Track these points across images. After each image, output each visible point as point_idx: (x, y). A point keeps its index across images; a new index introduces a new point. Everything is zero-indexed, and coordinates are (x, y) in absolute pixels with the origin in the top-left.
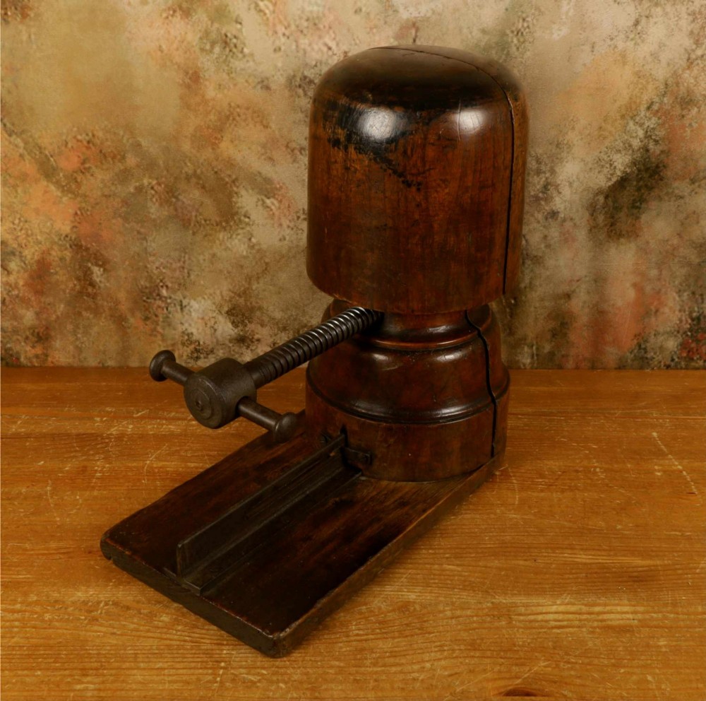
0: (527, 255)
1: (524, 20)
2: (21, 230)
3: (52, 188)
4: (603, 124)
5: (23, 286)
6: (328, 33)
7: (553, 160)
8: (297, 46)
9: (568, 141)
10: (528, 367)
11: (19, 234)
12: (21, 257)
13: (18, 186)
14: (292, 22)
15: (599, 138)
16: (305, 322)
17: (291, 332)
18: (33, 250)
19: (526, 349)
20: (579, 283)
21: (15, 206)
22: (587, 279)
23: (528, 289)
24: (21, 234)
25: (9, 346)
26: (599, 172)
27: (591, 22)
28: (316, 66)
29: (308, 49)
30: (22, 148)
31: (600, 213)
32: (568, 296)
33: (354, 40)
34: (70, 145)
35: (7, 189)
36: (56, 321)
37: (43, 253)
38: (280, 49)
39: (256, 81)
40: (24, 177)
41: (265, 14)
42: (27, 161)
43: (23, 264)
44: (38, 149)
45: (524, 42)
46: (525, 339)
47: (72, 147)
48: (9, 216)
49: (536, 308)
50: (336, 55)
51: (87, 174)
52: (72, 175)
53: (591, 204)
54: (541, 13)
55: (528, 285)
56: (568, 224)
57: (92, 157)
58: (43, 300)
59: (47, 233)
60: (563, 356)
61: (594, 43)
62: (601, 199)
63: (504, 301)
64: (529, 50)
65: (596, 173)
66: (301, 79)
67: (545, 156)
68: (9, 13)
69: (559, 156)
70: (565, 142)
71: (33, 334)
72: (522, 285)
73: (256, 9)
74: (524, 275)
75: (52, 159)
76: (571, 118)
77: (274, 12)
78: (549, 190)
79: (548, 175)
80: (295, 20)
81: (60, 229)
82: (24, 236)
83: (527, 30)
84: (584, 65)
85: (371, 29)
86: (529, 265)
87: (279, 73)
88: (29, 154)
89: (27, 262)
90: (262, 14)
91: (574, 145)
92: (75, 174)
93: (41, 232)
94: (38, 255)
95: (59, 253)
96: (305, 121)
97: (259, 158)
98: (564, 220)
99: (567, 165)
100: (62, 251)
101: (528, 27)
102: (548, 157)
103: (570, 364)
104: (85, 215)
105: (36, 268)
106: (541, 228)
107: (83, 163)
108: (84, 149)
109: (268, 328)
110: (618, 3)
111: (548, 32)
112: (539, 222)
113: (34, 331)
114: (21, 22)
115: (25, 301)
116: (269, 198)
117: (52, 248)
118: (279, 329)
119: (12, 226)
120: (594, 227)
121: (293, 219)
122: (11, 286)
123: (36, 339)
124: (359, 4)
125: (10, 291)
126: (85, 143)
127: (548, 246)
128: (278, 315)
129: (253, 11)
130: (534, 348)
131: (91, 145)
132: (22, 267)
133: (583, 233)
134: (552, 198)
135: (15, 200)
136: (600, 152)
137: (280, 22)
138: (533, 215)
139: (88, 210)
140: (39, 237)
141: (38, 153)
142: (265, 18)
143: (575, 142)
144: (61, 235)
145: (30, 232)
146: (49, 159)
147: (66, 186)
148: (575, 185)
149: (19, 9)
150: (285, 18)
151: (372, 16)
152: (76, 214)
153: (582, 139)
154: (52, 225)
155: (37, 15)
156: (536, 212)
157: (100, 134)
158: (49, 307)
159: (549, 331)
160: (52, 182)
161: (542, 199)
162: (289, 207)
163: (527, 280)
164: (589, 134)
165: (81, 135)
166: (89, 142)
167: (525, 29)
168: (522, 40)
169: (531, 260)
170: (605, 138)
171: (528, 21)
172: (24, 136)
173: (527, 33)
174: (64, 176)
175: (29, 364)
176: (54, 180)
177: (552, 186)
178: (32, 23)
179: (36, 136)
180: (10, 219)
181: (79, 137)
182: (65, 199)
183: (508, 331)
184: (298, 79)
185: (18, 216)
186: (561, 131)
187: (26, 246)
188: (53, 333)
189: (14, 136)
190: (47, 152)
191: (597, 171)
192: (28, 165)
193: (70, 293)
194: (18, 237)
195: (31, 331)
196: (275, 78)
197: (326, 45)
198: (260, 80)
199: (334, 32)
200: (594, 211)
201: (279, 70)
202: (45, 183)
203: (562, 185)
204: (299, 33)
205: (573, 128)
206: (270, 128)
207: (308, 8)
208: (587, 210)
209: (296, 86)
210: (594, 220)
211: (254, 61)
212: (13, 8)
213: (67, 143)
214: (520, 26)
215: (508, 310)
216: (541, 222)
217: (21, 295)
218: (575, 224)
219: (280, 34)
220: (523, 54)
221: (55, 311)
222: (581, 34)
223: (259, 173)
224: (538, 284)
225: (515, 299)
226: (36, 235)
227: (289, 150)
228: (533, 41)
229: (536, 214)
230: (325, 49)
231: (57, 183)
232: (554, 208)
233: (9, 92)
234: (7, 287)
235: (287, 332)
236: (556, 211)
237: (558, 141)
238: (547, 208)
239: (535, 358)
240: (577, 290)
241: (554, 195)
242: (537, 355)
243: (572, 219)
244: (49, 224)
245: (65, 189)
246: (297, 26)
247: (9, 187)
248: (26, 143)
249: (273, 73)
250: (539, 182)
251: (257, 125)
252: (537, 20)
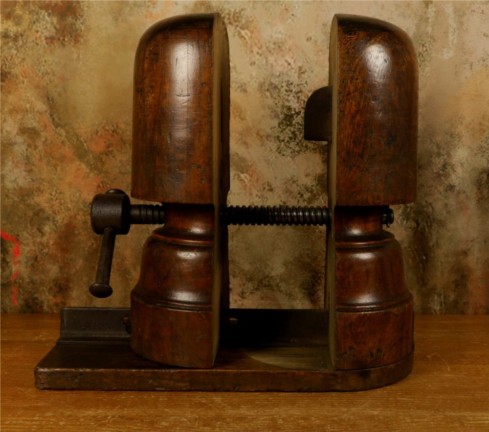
0: (433, 219)
1: (423, 46)
2: (57, 199)
3: (83, 166)
4: (483, 121)
5: (53, 245)
6: (288, 53)
7: (448, 146)
8: (267, 61)
9: (458, 133)
10: (438, 313)
11: (55, 203)
12: (54, 221)
13: (58, 165)
14: (264, 44)
15: (480, 131)
16: (267, 273)
17: (256, 282)
18: (63, 215)
19: (436, 297)
20: (472, 242)
21: (54, 180)
22: (479, 240)
23: (435, 247)
24: (56, 203)
25: (36, 296)
26: (482, 156)
27: (469, 49)
28: (279, 76)
29: (275, 64)
30: (64, 137)
31: (485, 187)
32: (465, 253)
33: (306, 59)
34: (99, 134)
35: (49, 168)
36: (75, 275)
37: (71, 218)
38: (255, 63)
39: (237, 86)
40: (63, 159)
41: (245, 39)
42: (67, 147)
43: (54, 227)
44: (75, 136)
45: (423, 61)
46: (435, 289)
47: (101, 135)
48: (48, 189)
49: (442, 263)
50: (293, 69)
51: (110, 155)
52: (99, 156)
53: (478, 181)
54: (435, 41)
55: (435, 243)
56: (462, 196)
57: (115, 143)
58: (66, 256)
59: (75, 202)
60: (464, 304)
61: (472, 63)
62: (485, 176)
63: (417, 258)
64: (428, 66)
65: (480, 157)
66: (269, 85)
67: (443, 143)
68: (66, 39)
69: (452, 143)
70: (457, 133)
71: (55, 286)
72: (431, 244)
73: (238, 35)
74: (432, 235)
75: (85, 144)
76: (459, 116)
77: (251, 37)
78: (447, 169)
79: (445, 157)
80: (266, 43)
81: (86, 199)
82: (58, 205)
83: (426, 53)
84: (466, 78)
85: (318, 52)
86: (435, 228)
87: (253, 81)
88: (69, 141)
89: (58, 225)
90: (243, 39)
91: (463, 136)
92: (101, 156)
93: (71, 201)
94: (67, 220)
95: (83, 217)
96: (271, 116)
97: (237, 143)
98: (459, 193)
99: (459, 150)
100: (86, 216)
101: (426, 50)
102: (445, 144)
103: (470, 310)
104: (105, 187)
105: (64, 229)
106: (443, 198)
107: (108, 147)
108: (110, 137)
109: (238, 278)
110: (486, 36)
111: (440, 54)
112: (441, 193)
113: (57, 283)
114: (74, 46)
115: (53, 258)
116: (243, 173)
117: (78, 214)
118: (246, 279)
119: (49, 196)
120: (481, 199)
121: (260, 189)
122: (43, 245)
123: (58, 290)
124: (309, 35)
125: (42, 250)
126: (111, 132)
127: (448, 212)
128: (247, 267)
129: (237, 37)
130: (442, 297)
131: (115, 133)
132: (54, 230)
133: (474, 203)
134: (449, 175)
135: (54, 177)
136: (482, 142)
137: (256, 44)
138: (436, 188)
139: (108, 183)
140: (69, 205)
141: (75, 140)
142: (245, 42)
143: (464, 134)
144: (86, 203)
145: (62, 201)
146: (83, 145)
147: (93, 164)
148: (466, 165)
149: (73, 36)
150: (259, 42)
151: (319, 43)
152: (99, 186)
153: (468, 132)
154: (80, 196)
155: (85, 41)
156: (438, 185)
157: (122, 126)
158: (71, 262)
159: (453, 282)
160: (84, 162)
161: (442, 175)
162: (258, 180)
163: (434, 240)
164: (472, 128)
165: (108, 126)
166: (113, 132)
167: (424, 52)
168: (422, 59)
169: (437, 223)
170: (484, 131)
171: (426, 47)
172: (67, 128)
173: (425, 55)
174: (93, 157)
175: (50, 312)
176: (85, 160)
177: (449, 165)
178: (81, 47)
179: (76, 127)
180: (49, 191)
181: (107, 128)
182: (92, 174)
183: (421, 282)
184: (267, 85)
185: (55, 189)
186: (453, 125)
187: (58, 212)
188: (71, 285)
189: (59, 128)
190: (82, 139)
191: (480, 155)
192: (67, 149)
193: (88, 250)
194: (53, 205)
195: (55, 282)
196: (251, 84)
197: (286, 61)
198: (239, 85)
199: (292, 53)
200: (480, 186)
201: (254, 78)
202: (78, 163)
203: (456, 166)
204: (268, 53)
205: (461, 123)
206: (246, 120)
207: (275, 36)
208: (475, 185)
209: (265, 90)
210: (481, 193)
211: (236, 71)
212: (69, 36)
213: (97, 132)
214: (421, 50)
215: (421, 265)
216: (443, 193)
217: (50, 252)
218: (467, 196)
219: (255, 53)
220: (423, 69)
221: (75, 266)
222: (462, 56)
223: (237, 154)
224: (442, 243)
225: (426, 255)
226: (67, 203)
227: (259, 137)
228: (430, 60)
229: (439, 187)
230: (286, 64)
231: (87, 163)
232: (451, 183)
233: (60, 95)
234: (40, 247)
235: (253, 282)
236: (452, 185)
237: (451, 132)
238: (446, 182)
239: (443, 305)
240: (472, 249)
241: (451, 173)
242: (445, 303)
243: (464, 192)
244: (78, 194)
245: (93, 168)
246: (267, 48)
247: (51, 166)
248: (67, 132)
249: (249, 80)
250: (439, 163)
251: (237, 118)
252: (433, 45)
